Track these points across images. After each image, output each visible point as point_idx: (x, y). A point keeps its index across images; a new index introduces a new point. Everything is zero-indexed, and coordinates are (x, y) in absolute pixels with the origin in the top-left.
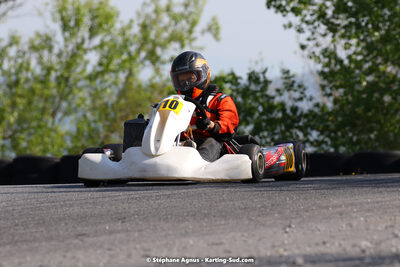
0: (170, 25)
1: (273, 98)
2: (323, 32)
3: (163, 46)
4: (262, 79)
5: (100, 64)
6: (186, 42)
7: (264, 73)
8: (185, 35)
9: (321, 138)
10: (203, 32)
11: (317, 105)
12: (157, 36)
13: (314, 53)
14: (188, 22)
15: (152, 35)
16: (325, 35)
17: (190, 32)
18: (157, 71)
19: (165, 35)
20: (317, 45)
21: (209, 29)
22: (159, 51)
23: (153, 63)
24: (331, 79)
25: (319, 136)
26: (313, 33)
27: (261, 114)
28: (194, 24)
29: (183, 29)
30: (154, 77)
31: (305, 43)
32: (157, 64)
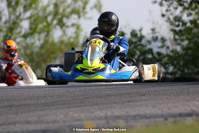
0: (71, 4)
1: (145, 46)
2: (175, 6)
3: (68, 17)
4: (139, 35)
5: (31, 28)
6: (82, 14)
7: (140, 31)
8: (81, 10)
9: (175, 70)
10: (92, 9)
11: (172, 51)
12: (64, 10)
13: (169, 19)
14: (82, 2)
15: (61, 10)
16: (176, 8)
17: (84, 8)
18: (64, 32)
19: (69, 10)
20: (172, 14)
21: (96, 7)
22: (65, 20)
23: (62, 27)
24: (180, 34)
25: (173, 69)
26: (169, 7)
27: (139, 56)
28: (86, 3)
29: (80, 6)
30: (62, 36)
31: (164, 13)
32: (64, 28)
